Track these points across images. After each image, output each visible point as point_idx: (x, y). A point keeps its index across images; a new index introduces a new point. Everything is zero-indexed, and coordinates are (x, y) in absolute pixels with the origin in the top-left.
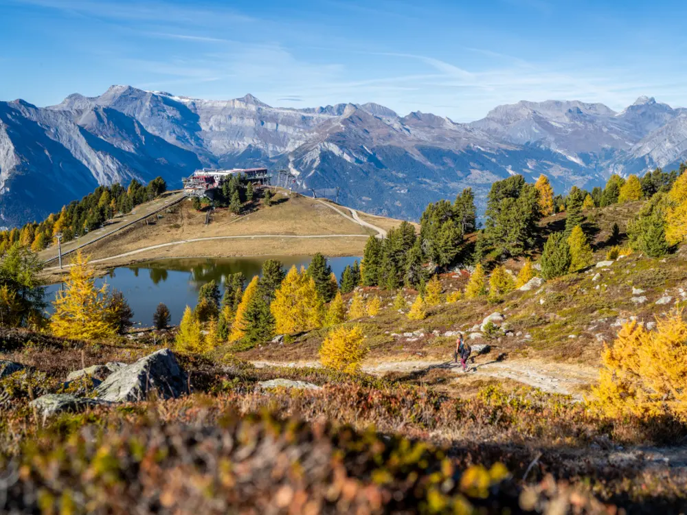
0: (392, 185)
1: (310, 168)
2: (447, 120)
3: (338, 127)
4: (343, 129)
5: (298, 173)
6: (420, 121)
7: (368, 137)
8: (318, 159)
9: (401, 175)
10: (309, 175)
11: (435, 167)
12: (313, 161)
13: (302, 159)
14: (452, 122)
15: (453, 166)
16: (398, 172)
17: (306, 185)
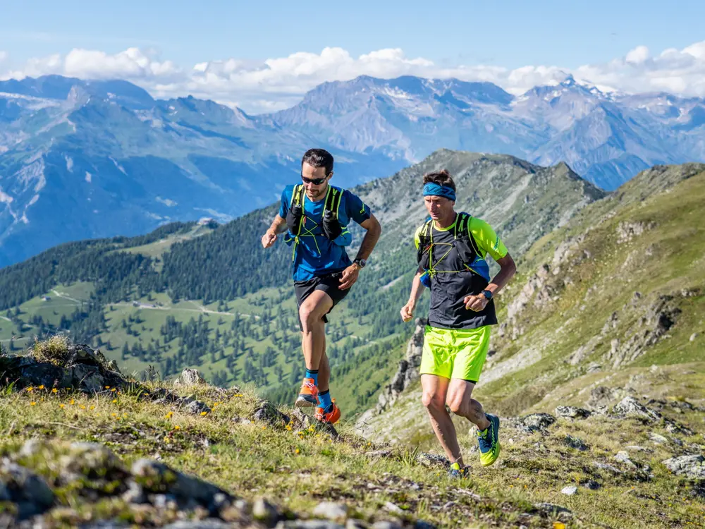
0: (159, 218)
1: (31, 193)
2: (237, 113)
3: (64, 125)
4: (74, 129)
5: (10, 199)
6: (192, 113)
7: (114, 142)
8: (42, 178)
9: (168, 203)
10: (31, 203)
11: (222, 191)
12: (35, 181)
13: (15, 177)
14: (245, 114)
15: (249, 188)
16: (164, 199)
17: (28, 217)
